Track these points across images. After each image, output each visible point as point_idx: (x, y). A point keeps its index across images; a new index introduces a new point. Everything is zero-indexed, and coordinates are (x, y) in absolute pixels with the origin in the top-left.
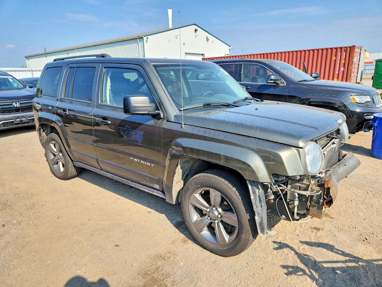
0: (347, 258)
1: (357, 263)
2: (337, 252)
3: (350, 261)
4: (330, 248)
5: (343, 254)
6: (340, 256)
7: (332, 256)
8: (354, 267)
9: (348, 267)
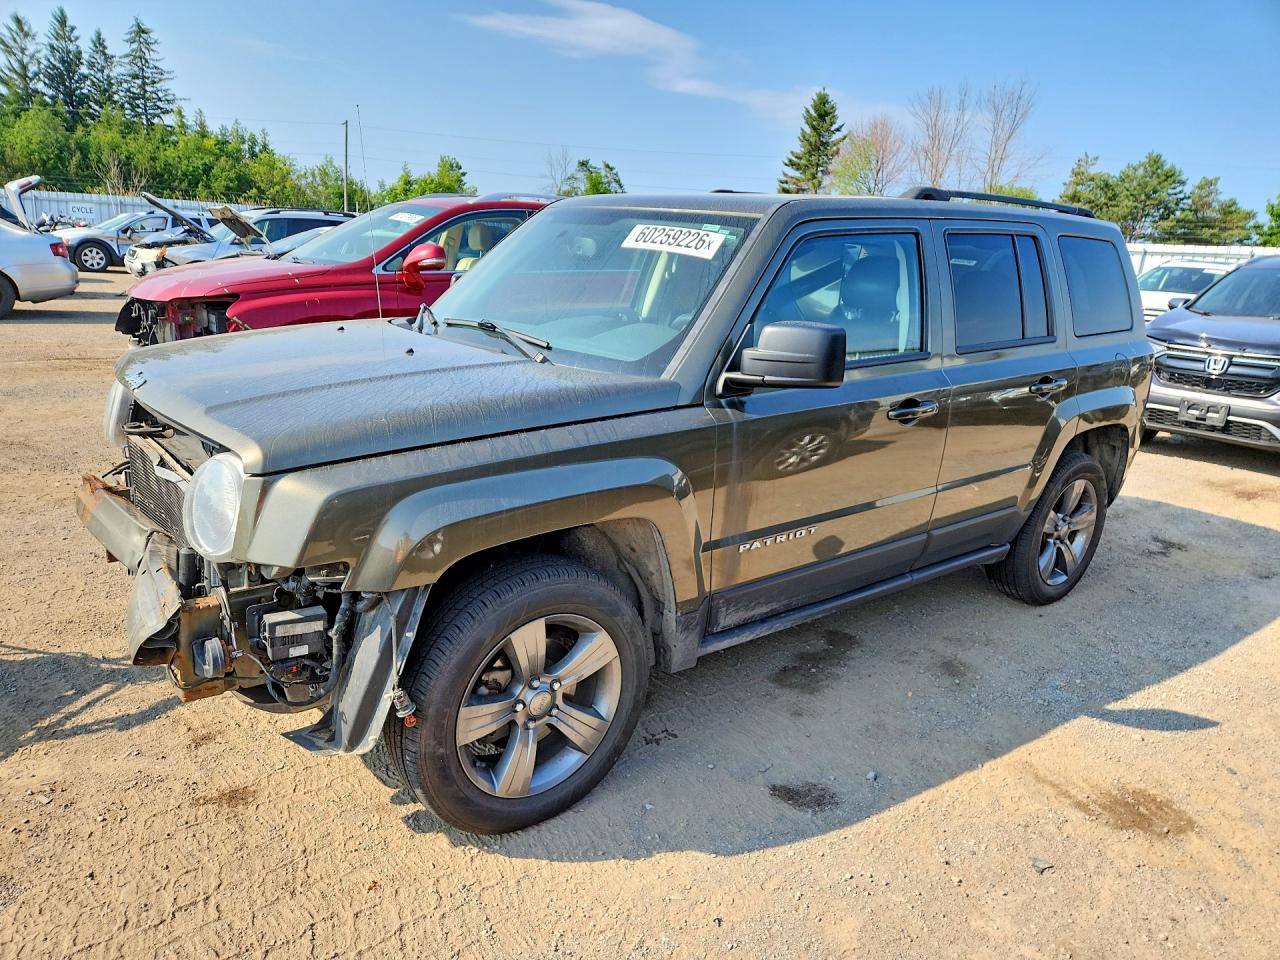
0: (68, 725)
1: (39, 728)
2: (101, 725)
3: (60, 723)
4: (125, 723)
5: (86, 729)
6: (90, 720)
7: (108, 711)
8: (43, 718)
9: (57, 711)
